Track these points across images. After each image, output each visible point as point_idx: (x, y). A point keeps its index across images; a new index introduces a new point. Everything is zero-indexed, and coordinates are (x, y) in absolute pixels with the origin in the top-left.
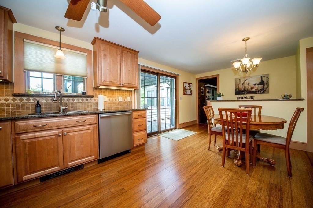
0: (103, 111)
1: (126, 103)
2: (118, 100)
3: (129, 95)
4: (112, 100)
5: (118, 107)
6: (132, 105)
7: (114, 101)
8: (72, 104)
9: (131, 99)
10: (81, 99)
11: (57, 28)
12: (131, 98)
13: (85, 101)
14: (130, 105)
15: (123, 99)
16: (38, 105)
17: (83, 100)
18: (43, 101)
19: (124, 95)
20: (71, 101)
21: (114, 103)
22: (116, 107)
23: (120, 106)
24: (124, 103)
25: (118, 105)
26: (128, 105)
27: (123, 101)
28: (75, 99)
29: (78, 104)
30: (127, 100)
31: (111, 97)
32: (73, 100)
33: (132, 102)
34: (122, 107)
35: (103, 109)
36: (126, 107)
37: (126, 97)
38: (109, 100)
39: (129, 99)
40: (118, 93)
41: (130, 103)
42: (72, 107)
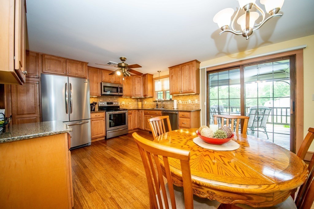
0: (176, 110)
1: (194, 104)
2: (188, 102)
3: (197, 98)
4: (184, 102)
5: (188, 108)
6: (199, 107)
7: (186, 103)
8: (167, 105)
9: (198, 102)
10: (169, 102)
11: (158, 71)
12: (199, 100)
13: (171, 103)
14: (197, 107)
15: (192, 102)
16: (157, 105)
17: (170, 103)
18: (159, 103)
19: (192, 98)
20: (166, 103)
21: (185, 105)
22: (187, 108)
23: (189, 107)
24: (192, 105)
25: (188, 106)
26: (196, 106)
27: (192, 103)
28: (168, 102)
29: (169, 105)
30: (195, 102)
31: (183, 101)
32: (167, 103)
33: (199, 104)
34: (191, 108)
35: (176, 108)
36: (194, 108)
37: (194, 100)
38: (183, 103)
39: (196, 101)
40: (188, 97)
41: (197, 105)
42: (167, 106)
